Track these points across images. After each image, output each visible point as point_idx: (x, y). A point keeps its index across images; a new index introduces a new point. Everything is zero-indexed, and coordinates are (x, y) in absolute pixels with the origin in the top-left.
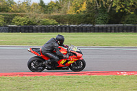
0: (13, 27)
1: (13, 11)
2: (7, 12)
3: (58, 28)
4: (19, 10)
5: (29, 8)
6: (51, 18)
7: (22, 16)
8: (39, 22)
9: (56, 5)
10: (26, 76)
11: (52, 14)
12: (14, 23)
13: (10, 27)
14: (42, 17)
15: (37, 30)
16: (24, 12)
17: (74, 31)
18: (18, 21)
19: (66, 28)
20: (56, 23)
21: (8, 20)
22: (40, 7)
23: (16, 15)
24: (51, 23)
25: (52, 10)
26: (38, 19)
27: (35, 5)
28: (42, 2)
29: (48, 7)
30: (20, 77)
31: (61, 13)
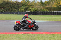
0: (28, 12)
1: (28, 5)
2: (26, 5)
3: (48, 13)
4: (31, 5)
5: (35, 4)
6: (45, 8)
7: (32, 7)
8: (40, 10)
9: (47, 3)
10: (34, 34)
11: (46, 7)
12: (29, 11)
13: (27, 12)
14: (41, 8)
15: (39, 14)
16: (33, 5)
17: (56, 14)
18: (31, 9)
19: (52, 13)
20: (48, 10)
21: (26, 9)
22: (40, 4)
23: (30, 7)
24: (46, 10)
25: (46, 5)
26: (40, 9)
27: (38, 2)
28: (41, 1)
29: (44, 3)
30: (32, 34)
31: (50, 6)
